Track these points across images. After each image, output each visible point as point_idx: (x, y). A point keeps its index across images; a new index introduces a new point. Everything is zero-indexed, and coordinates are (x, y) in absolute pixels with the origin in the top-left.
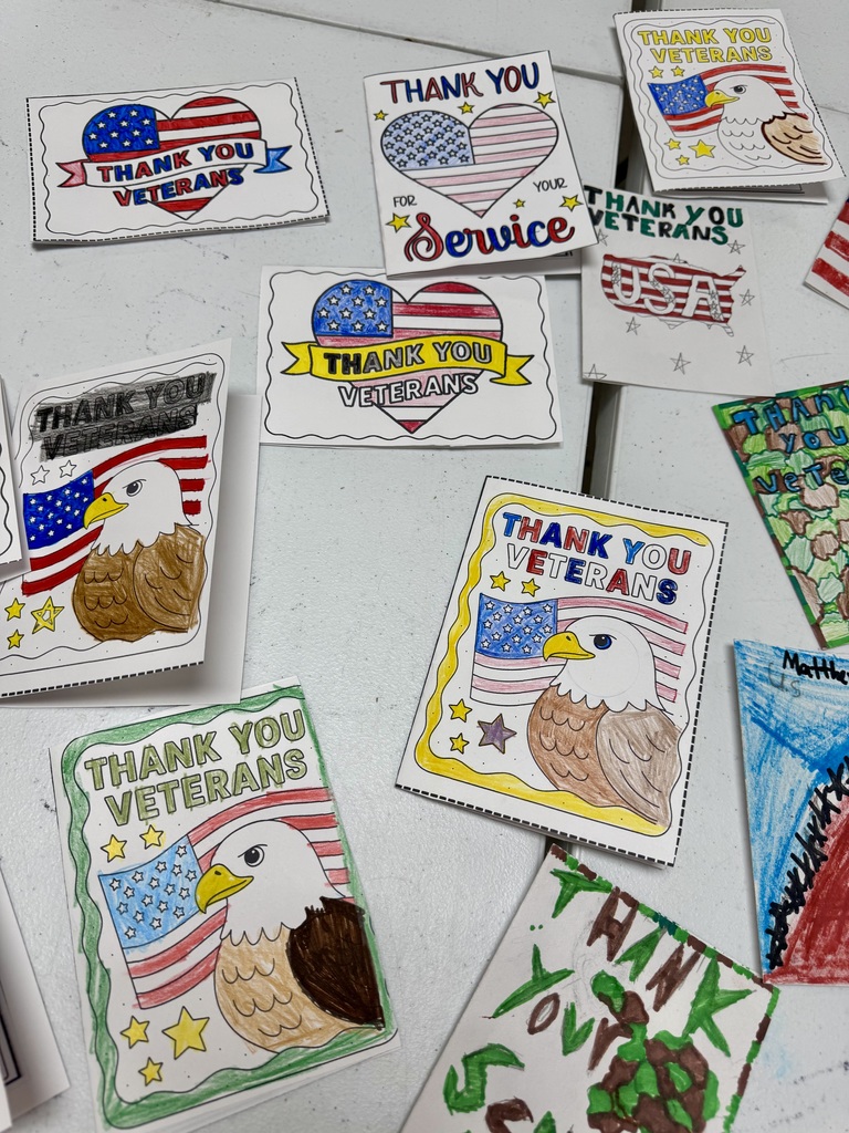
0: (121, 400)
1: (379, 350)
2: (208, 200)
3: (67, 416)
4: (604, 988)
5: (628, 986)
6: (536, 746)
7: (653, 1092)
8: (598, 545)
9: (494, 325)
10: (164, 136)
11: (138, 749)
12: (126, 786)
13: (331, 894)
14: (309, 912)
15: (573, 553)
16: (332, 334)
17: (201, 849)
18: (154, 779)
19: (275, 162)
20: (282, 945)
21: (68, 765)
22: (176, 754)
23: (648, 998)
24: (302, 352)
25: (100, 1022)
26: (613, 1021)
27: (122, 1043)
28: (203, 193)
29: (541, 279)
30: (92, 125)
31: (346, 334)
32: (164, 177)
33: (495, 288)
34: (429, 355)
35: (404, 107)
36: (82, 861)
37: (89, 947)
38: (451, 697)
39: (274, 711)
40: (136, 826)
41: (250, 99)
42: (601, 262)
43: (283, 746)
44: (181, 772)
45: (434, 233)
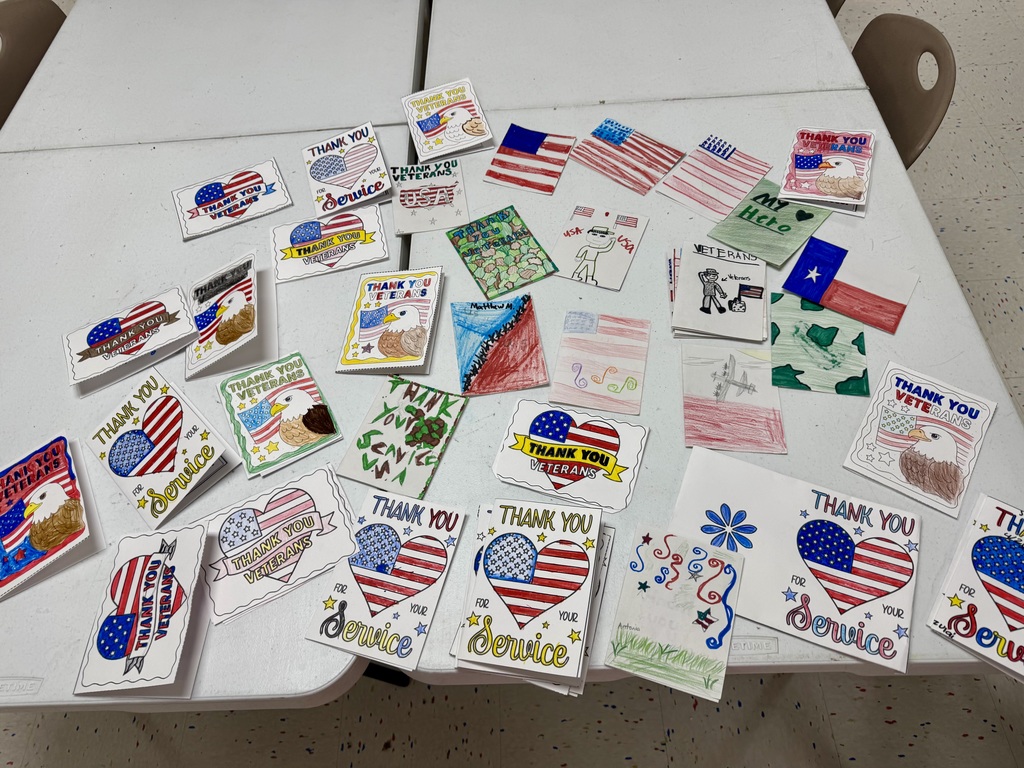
0: (223, 278)
1: (317, 244)
2: (245, 210)
3: (205, 289)
4: (408, 409)
5: (417, 408)
6: (381, 349)
7: (427, 432)
8: (400, 285)
9: (360, 225)
10: (226, 191)
11: (246, 379)
12: (243, 389)
13: (316, 404)
14: (309, 410)
15: (392, 290)
16: (299, 242)
17: (270, 401)
18: (252, 386)
19: (270, 189)
20: (301, 420)
21: (223, 388)
22: (257, 379)
23: (425, 410)
24: (288, 251)
25: (244, 450)
26: (413, 417)
27: (252, 454)
28: (244, 207)
29: (377, 205)
30: (198, 194)
31: (304, 241)
32: (228, 206)
33: (359, 213)
34: (336, 241)
35: (318, 157)
36: (231, 411)
37: (238, 432)
38: (352, 343)
39: (291, 361)
40: (248, 399)
41: (257, 169)
42: (399, 193)
43: (295, 370)
44: (261, 383)
45: (333, 199)
